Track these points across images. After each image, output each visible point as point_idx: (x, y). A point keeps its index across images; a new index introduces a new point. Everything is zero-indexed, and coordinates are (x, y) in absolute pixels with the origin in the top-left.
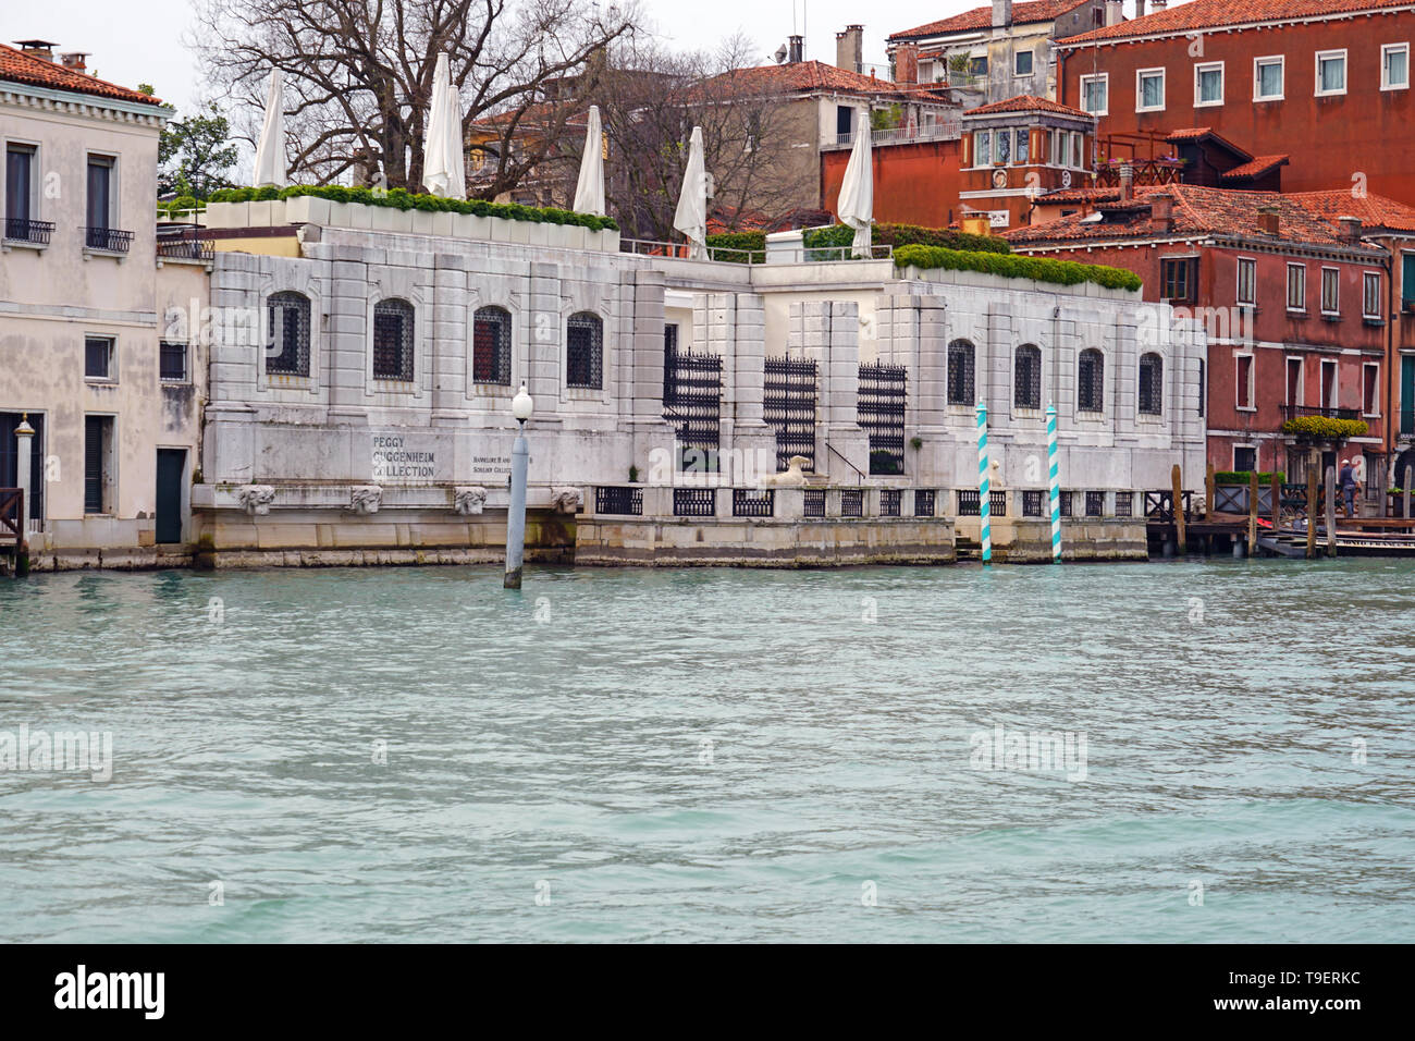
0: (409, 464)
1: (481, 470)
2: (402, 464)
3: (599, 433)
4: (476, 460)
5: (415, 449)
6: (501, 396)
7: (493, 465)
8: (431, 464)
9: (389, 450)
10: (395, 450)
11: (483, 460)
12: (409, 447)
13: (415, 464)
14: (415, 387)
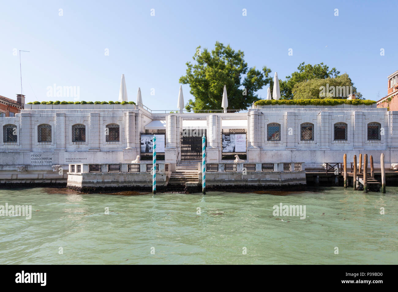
0: (43, 160)
1: (68, 161)
2: (41, 160)
3: (112, 152)
4: (66, 159)
5: (45, 157)
6: (81, 144)
7: (73, 160)
8: (51, 160)
9: (36, 157)
10: (38, 157)
11: (70, 159)
12: (43, 156)
13: (45, 160)
14: (52, 143)
